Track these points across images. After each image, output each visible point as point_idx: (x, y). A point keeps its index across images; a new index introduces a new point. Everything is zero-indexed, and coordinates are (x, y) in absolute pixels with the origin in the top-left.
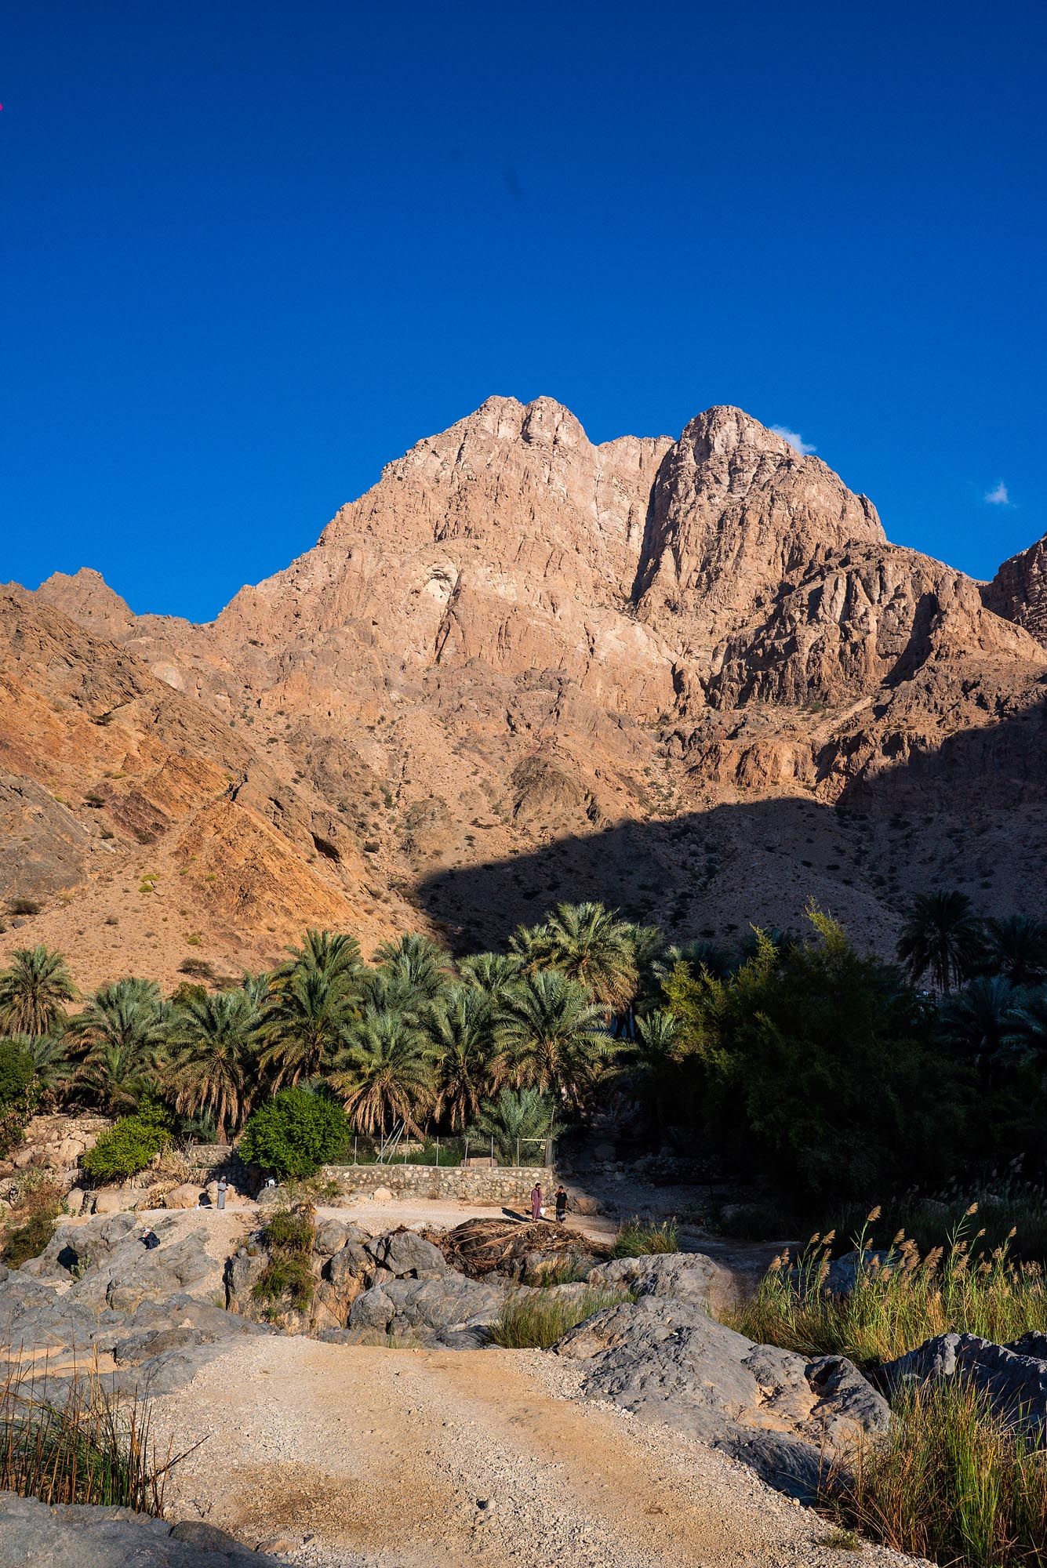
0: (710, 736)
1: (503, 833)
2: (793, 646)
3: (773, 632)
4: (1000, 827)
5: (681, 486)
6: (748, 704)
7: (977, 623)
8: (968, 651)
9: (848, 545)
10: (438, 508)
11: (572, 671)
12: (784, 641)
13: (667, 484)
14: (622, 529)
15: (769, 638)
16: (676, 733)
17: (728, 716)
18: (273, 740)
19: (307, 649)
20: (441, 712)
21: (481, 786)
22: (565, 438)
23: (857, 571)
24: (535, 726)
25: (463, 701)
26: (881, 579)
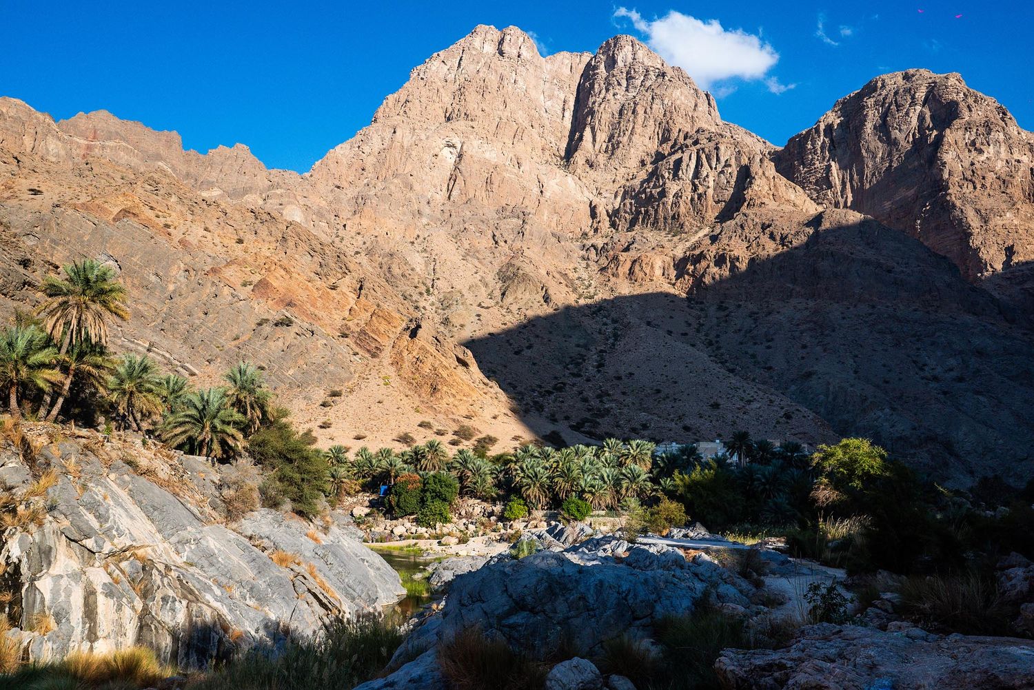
0: (613, 248)
1: (496, 311)
2: (663, 194)
3: (652, 184)
4: (778, 312)
5: (596, 86)
6: (635, 228)
7: (772, 184)
8: (766, 203)
9: (698, 131)
10: (447, 99)
11: (530, 206)
12: (658, 190)
13: (587, 84)
14: (560, 112)
15: (649, 187)
16: (592, 246)
17: (623, 237)
18: (357, 253)
19: (372, 193)
20: (453, 232)
21: (481, 281)
22: (526, 54)
23: (703, 149)
24: (509, 242)
25: (466, 226)
26: (717, 155)
